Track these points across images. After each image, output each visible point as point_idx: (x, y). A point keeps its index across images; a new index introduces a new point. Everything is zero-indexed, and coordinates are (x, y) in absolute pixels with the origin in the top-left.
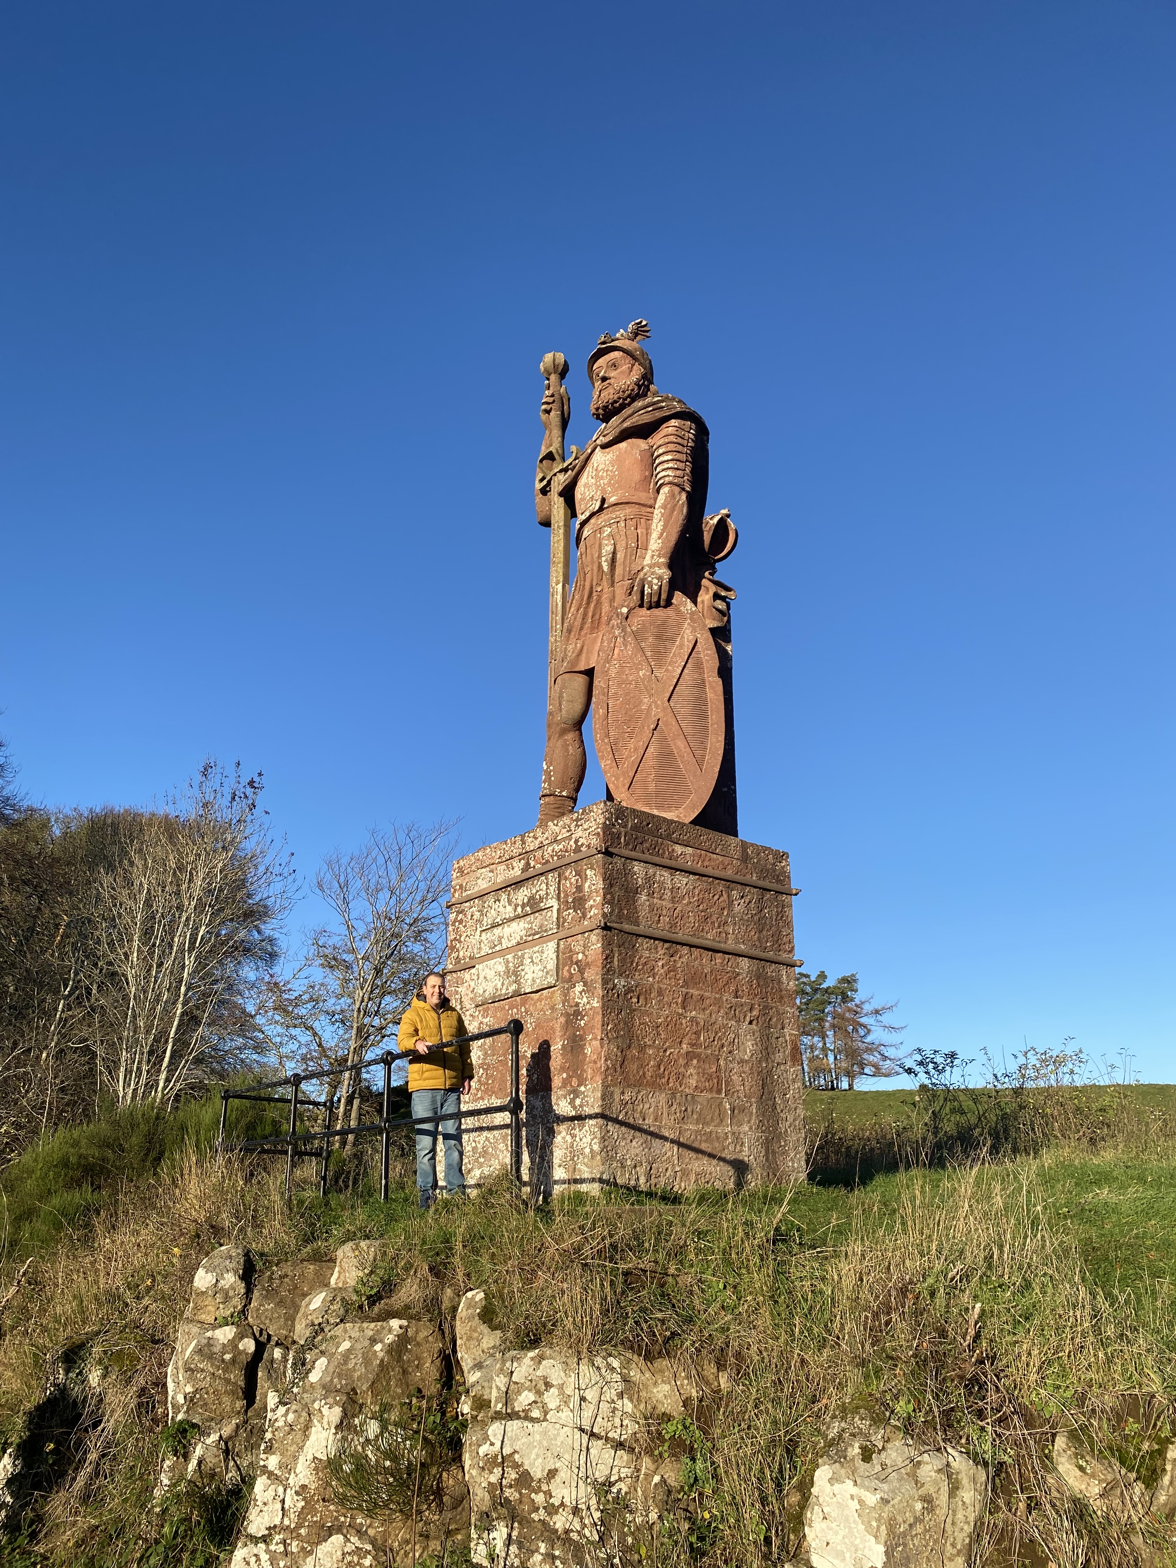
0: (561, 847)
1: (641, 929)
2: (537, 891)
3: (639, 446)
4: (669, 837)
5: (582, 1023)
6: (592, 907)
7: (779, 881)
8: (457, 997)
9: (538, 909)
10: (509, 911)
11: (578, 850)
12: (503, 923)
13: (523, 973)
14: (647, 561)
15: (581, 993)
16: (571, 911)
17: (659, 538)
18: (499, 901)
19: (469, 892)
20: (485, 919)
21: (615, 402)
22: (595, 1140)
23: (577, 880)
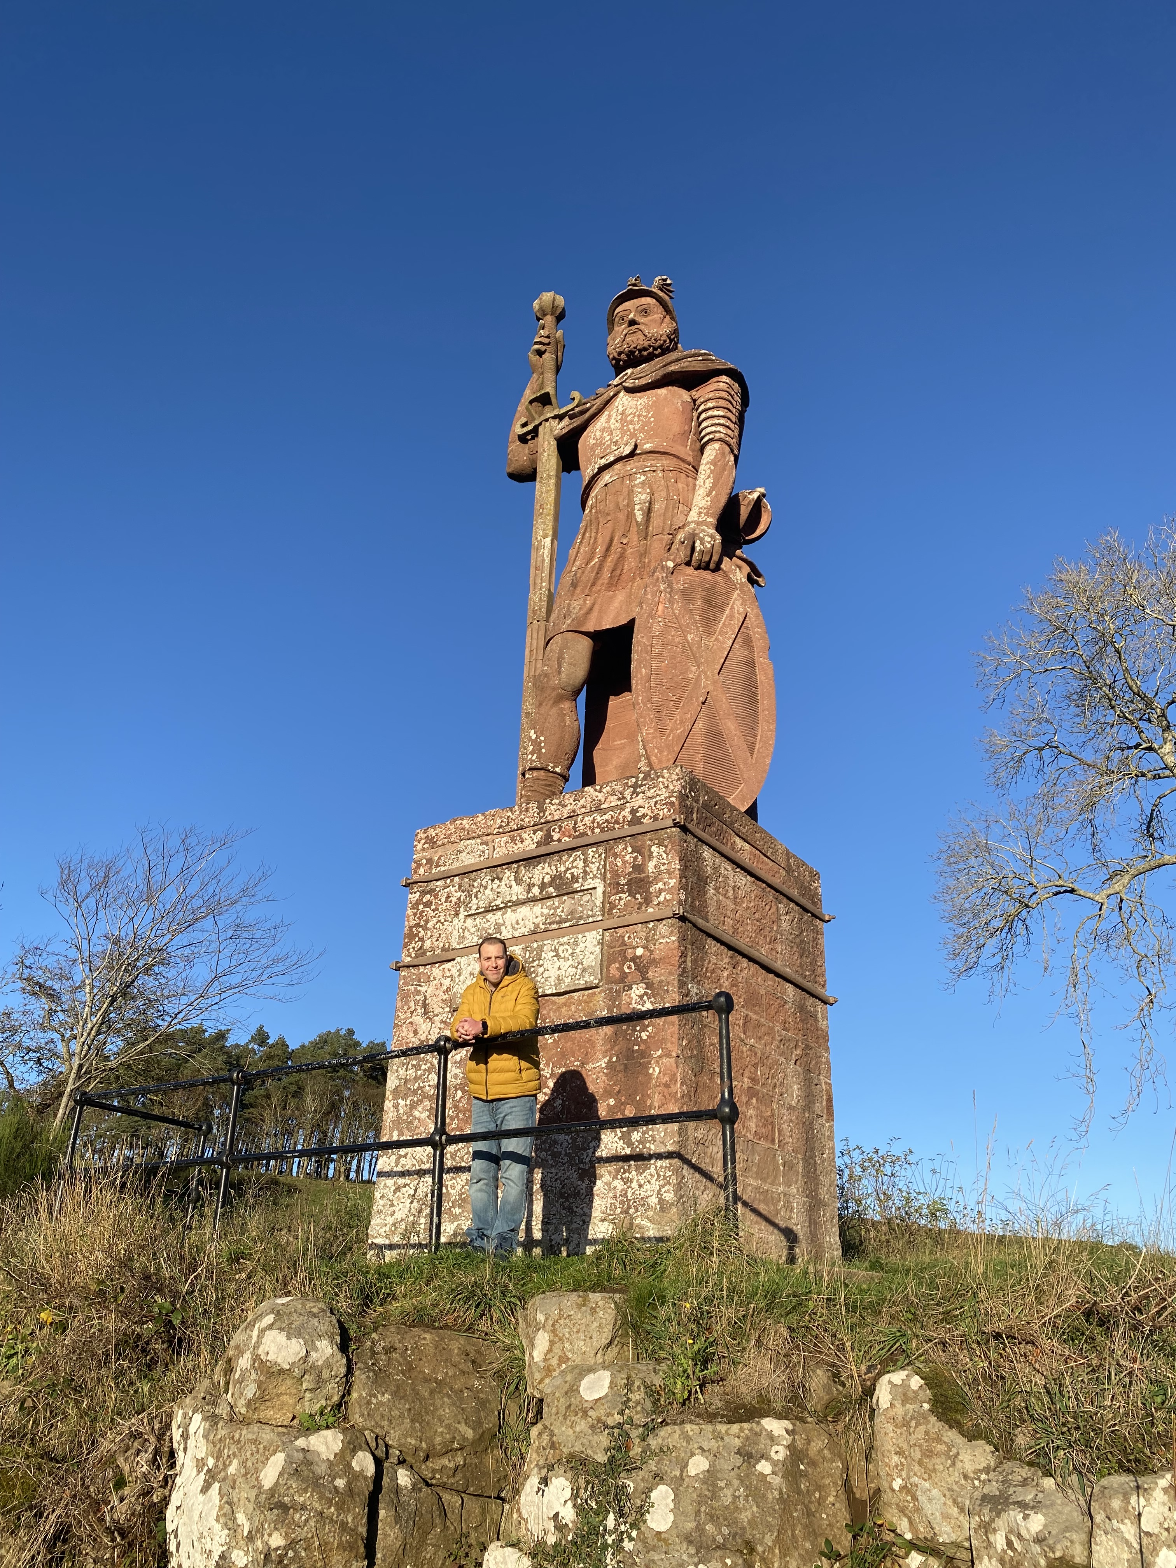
0: (607, 817)
1: (710, 928)
2: (568, 869)
3: (681, 396)
4: (731, 825)
5: (644, 1035)
6: (660, 891)
7: (813, 903)
8: (418, 998)
9: (570, 890)
10: (518, 892)
11: (636, 820)
12: (506, 907)
13: (541, 970)
14: (693, 516)
15: (641, 997)
16: (623, 895)
17: (708, 496)
18: (500, 879)
19: (443, 869)
20: (474, 900)
21: (645, 349)
22: (667, 1188)
23: (635, 859)
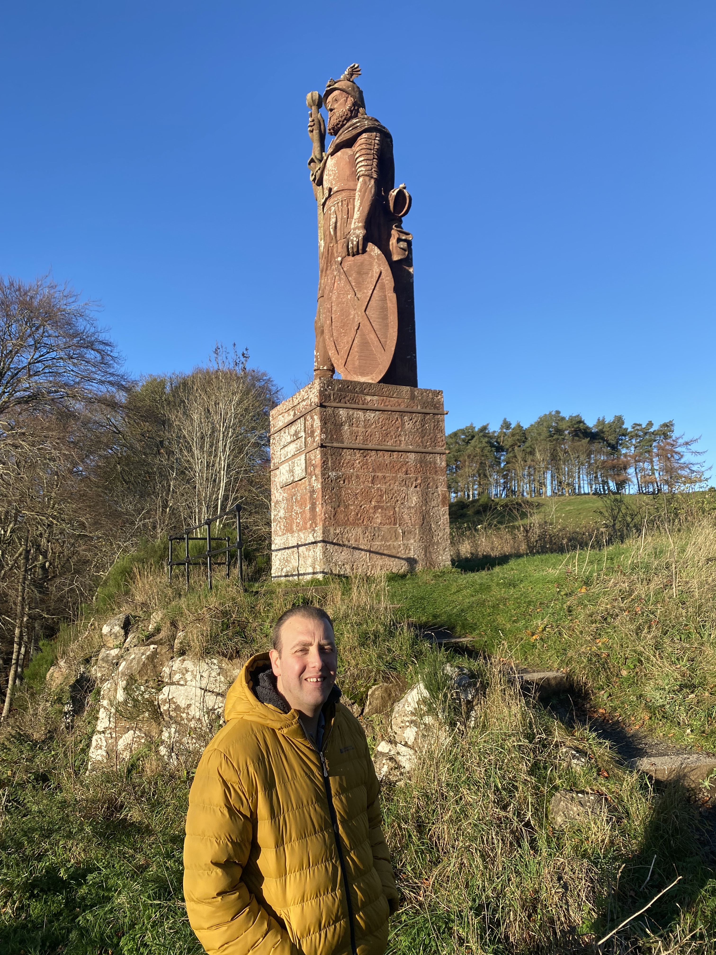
0: (305, 403)
1: (345, 445)
2: (297, 428)
3: (347, 153)
4: (362, 392)
5: (315, 496)
6: (317, 435)
7: (435, 408)
9: (299, 437)
10: (289, 438)
11: (311, 405)
12: (287, 445)
13: (295, 471)
14: (352, 226)
15: (314, 481)
16: (309, 438)
17: (359, 211)
18: (286, 433)
19: (276, 428)
20: (282, 443)
21: (338, 124)
22: (321, 553)
23: (311, 422)
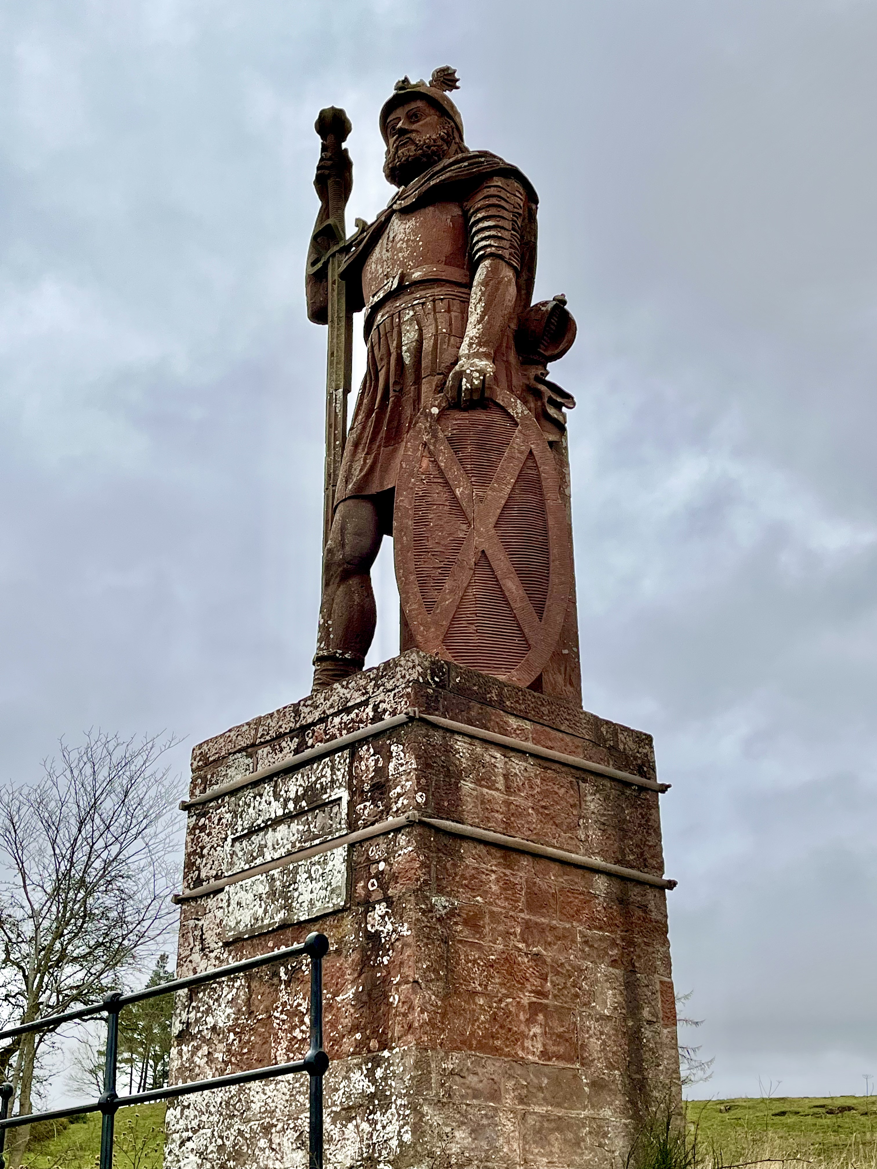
0: (353, 715)
2: (318, 779)
4: (501, 704)
5: (385, 960)
6: (399, 795)
7: (641, 772)
8: (196, 933)
9: (320, 802)
10: (276, 809)
12: (267, 827)
13: (296, 894)
14: (464, 350)
15: (382, 917)
16: (368, 804)
18: (261, 795)
19: (216, 787)
20: (240, 822)
22: (406, 1128)
23: (377, 761)
